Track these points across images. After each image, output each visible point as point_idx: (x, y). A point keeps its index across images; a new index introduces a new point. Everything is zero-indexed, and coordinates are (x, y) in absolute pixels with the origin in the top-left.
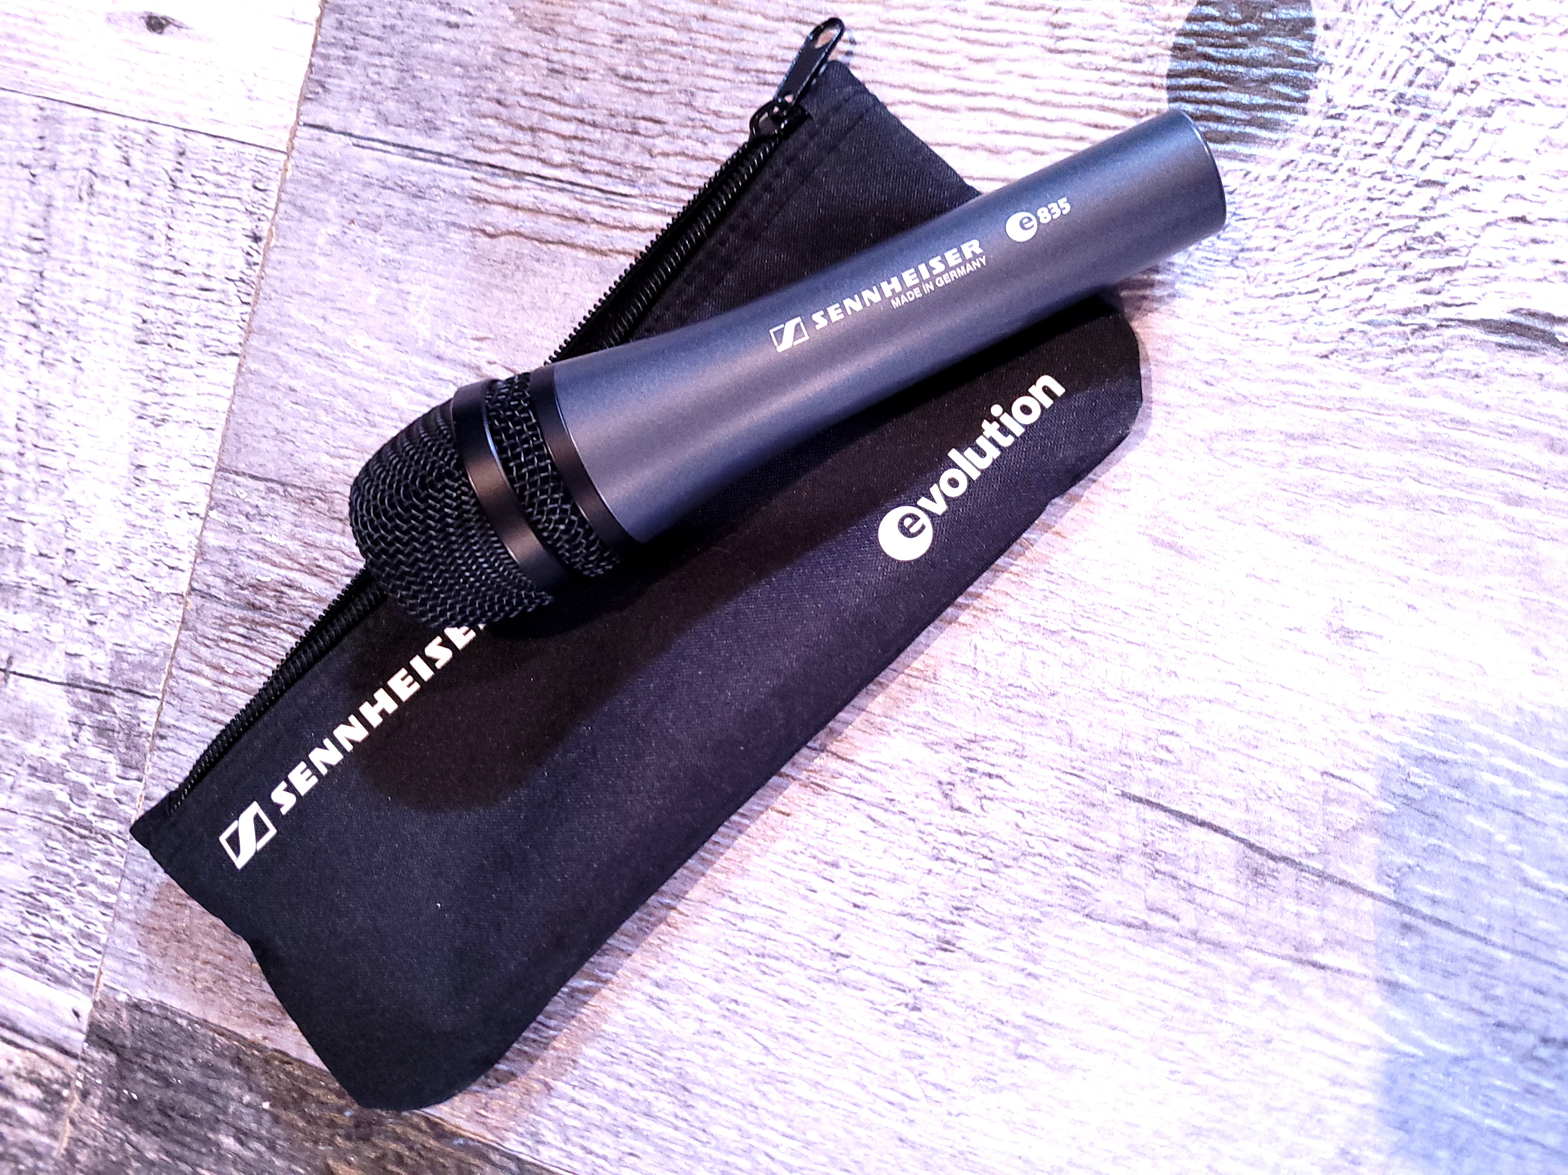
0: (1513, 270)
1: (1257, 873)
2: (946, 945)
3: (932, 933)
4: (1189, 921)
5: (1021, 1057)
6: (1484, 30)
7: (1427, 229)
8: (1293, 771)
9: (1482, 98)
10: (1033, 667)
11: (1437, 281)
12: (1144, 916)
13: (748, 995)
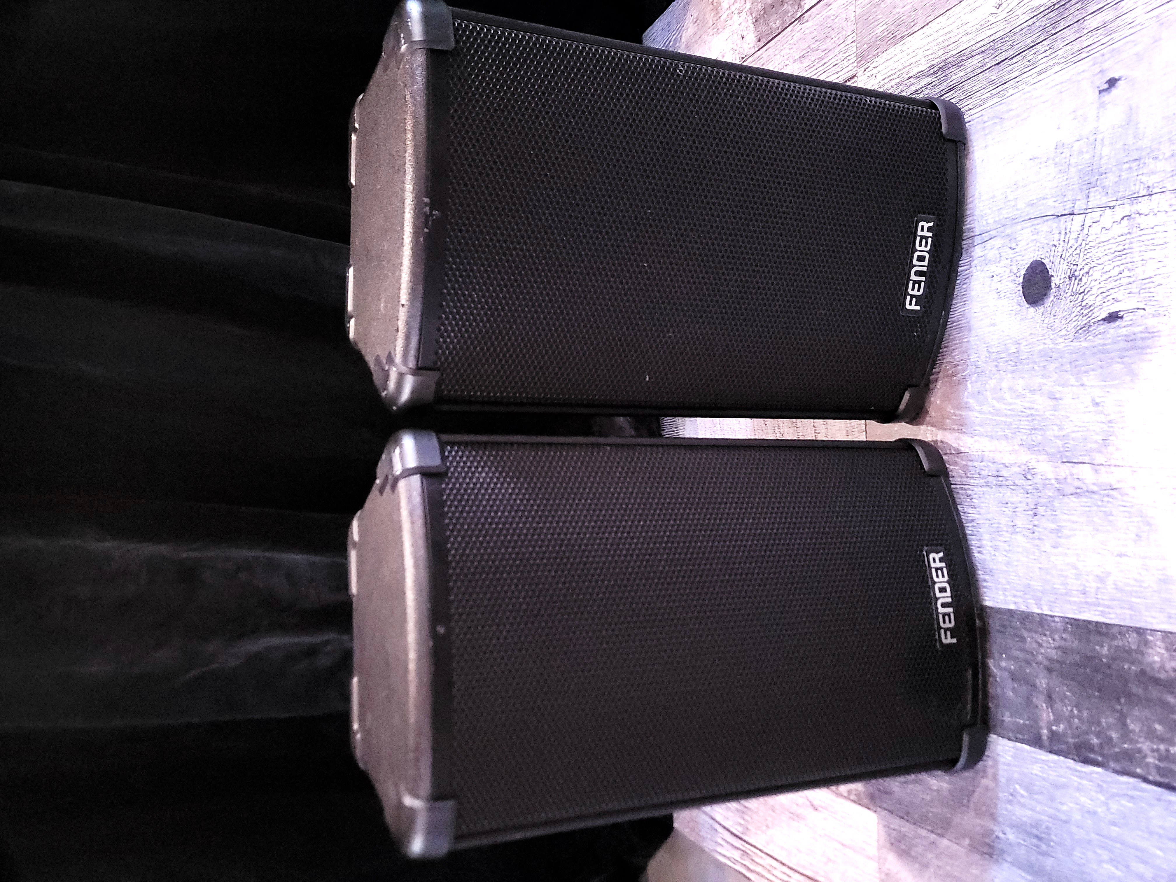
0: (1105, 304)
1: (1096, 471)
2: (1035, 515)
3: (1031, 513)
4: (1085, 489)
5: (1059, 537)
6: (1082, 255)
7: (1084, 304)
8: (1096, 442)
9: (1086, 269)
10: (1034, 439)
11: (1090, 314)
12: (1075, 491)
13: (998, 543)
